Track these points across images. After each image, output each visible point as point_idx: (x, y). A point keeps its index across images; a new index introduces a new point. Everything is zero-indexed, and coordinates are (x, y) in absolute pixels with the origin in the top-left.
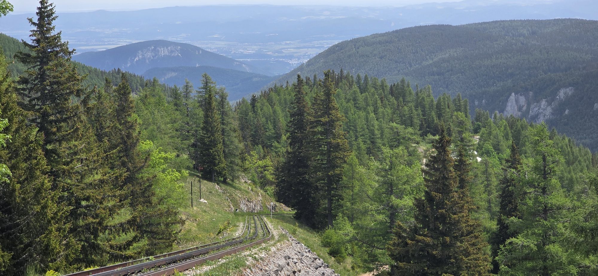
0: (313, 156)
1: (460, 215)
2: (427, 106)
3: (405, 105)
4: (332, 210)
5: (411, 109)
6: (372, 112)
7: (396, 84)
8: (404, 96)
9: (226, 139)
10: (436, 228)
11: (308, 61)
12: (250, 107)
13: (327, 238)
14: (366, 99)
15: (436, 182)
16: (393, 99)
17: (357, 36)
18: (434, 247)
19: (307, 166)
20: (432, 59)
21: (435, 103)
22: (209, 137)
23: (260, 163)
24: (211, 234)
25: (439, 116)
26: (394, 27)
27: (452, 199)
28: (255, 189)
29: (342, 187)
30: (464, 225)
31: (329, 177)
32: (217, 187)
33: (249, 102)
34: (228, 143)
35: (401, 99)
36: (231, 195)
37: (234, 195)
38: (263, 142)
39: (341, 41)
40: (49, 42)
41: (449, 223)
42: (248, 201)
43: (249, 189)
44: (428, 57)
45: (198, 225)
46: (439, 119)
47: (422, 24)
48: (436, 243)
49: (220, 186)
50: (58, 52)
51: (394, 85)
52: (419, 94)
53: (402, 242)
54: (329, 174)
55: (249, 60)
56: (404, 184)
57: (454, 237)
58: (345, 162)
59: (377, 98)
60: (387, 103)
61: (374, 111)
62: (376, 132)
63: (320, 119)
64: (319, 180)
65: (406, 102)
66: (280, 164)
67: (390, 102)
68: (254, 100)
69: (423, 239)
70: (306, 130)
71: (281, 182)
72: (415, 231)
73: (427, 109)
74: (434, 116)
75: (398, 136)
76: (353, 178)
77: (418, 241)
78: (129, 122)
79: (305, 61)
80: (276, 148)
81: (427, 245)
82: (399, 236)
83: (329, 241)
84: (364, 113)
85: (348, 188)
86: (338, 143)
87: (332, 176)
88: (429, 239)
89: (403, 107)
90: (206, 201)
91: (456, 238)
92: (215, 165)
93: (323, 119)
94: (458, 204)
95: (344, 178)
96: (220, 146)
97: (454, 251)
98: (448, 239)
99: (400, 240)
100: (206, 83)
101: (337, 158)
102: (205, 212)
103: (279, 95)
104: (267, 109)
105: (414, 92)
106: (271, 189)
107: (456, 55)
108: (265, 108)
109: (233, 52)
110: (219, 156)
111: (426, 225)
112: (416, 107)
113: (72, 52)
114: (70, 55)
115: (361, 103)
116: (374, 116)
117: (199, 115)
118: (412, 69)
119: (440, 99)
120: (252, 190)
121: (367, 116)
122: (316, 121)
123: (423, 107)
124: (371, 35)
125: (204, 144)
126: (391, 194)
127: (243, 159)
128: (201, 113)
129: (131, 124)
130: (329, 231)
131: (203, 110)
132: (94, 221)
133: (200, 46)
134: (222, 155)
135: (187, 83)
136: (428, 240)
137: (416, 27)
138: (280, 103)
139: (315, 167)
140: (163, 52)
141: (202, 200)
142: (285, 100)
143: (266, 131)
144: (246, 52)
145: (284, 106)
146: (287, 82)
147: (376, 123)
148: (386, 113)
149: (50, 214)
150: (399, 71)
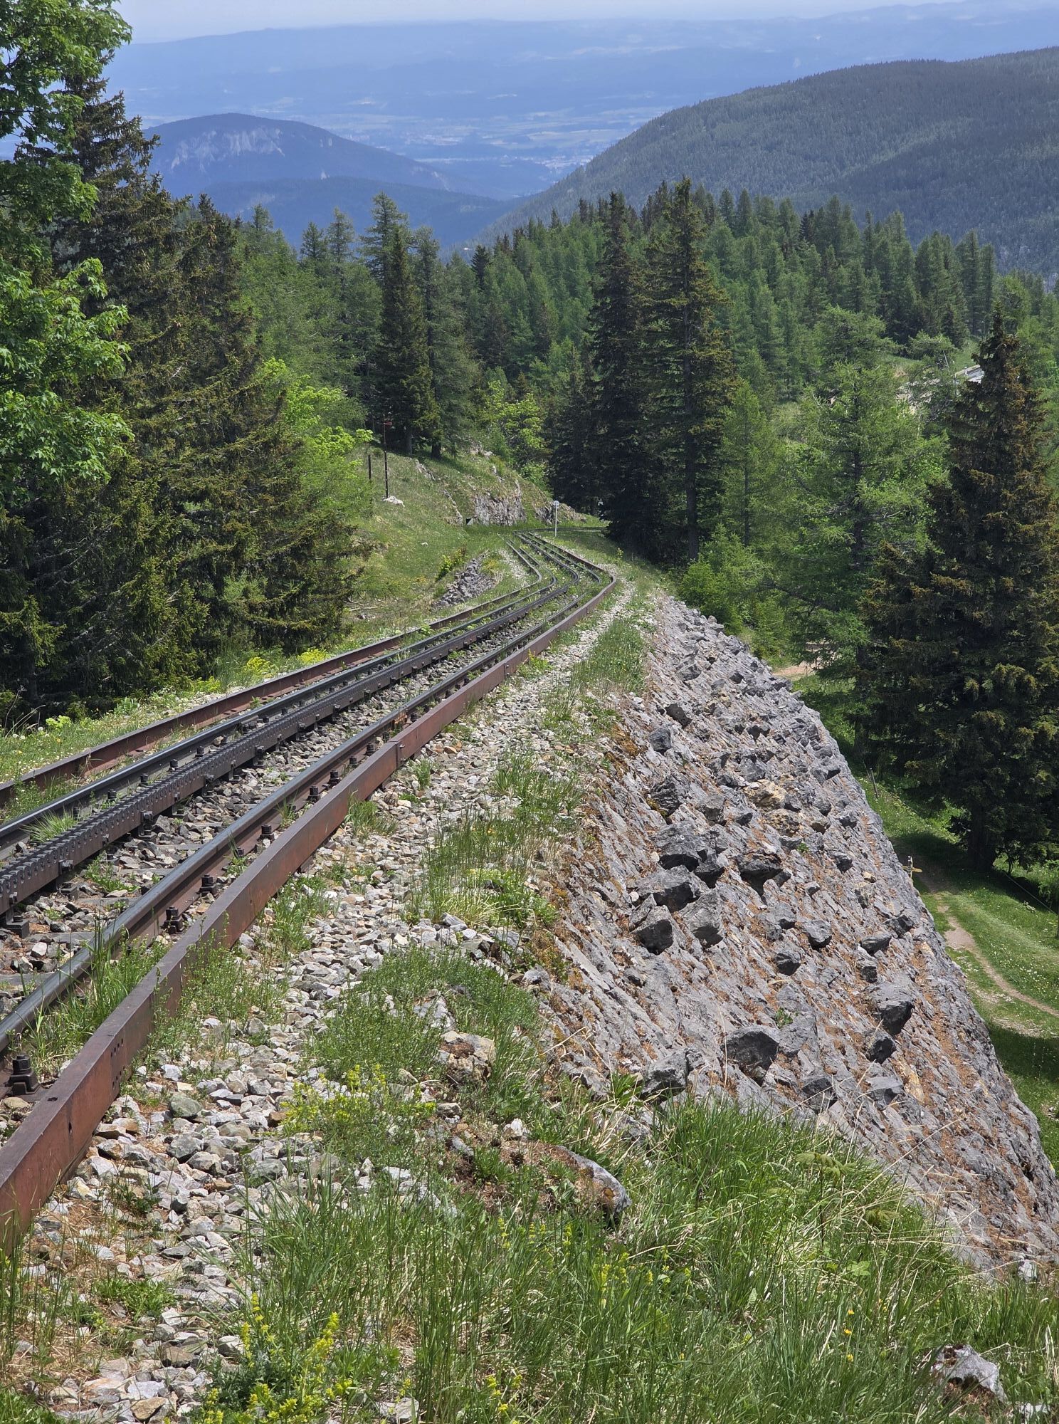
0: (650, 391)
1: (1037, 524)
2: (894, 264)
3: (842, 262)
4: (697, 517)
5: (856, 274)
6: (763, 283)
7: (816, 212)
8: (837, 242)
9: (437, 353)
10: (979, 558)
11: (593, 161)
12: (473, 275)
13: (694, 583)
14: (749, 250)
15: (980, 444)
16: (811, 250)
17: (710, 95)
18: (975, 601)
19: (635, 415)
20: (896, 149)
21: (914, 255)
22: (398, 350)
23: (512, 408)
24: (422, 579)
25: (925, 288)
26: (800, 69)
27: (1021, 487)
28: (505, 471)
29: (722, 462)
30: (1048, 548)
31: (689, 438)
32: (419, 467)
33: (470, 266)
34: (441, 361)
35: (831, 249)
36: (452, 486)
37: (460, 487)
38: (505, 361)
39: (670, 109)
40: (96, 120)
41: (1011, 544)
42: (492, 498)
43: (491, 470)
44: (885, 143)
45: (388, 558)
46: (925, 294)
47: (870, 59)
48: (980, 591)
49: (426, 466)
50: (118, 144)
51: (812, 215)
52: (875, 235)
53: (897, 590)
54: (691, 431)
55: (447, 161)
56: (888, 452)
57: (1023, 577)
58: (728, 403)
59: (774, 249)
60: (798, 259)
61: (768, 280)
62: (775, 331)
63: (667, 301)
64: (666, 445)
65: (843, 258)
66: (557, 412)
67: (806, 257)
68: (481, 259)
69: (951, 584)
70: (632, 329)
71: (559, 452)
72: (928, 563)
73: (893, 272)
74: (913, 289)
75: (848, 337)
76: (746, 440)
77: (938, 588)
78: (234, 315)
79: (586, 160)
80: (539, 373)
81: (959, 596)
82: (892, 578)
83: (698, 590)
84: (746, 286)
85: (735, 464)
86: (711, 357)
87: (698, 436)
88: (963, 582)
89: (836, 268)
90: (400, 502)
91: (1028, 579)
92: (414, 415)
93: (673, 301)
94: (1033, 497)
95: (725, 440)
96: (424, 369)
97: (1025, 610)
98: (1009, 582)
99: (892, 587)
100: (385, 217)
101: (707, 393)
102: (402, 526)
103: (540, 245)
104: (513, 278)
105: (859, 233)
106: (538, 469)
107: (954, 137)
108: (508, 278)
109: (408, 142)
110: (422, 393)
111: (954, 549)
112: (868, 266)
113: (152, 142)
114: (146, 149)
115: (737, 259)
116: (770, 292)
117: (369, 296)
118: (845, 174)
119: (925, 246)
120: (499, 473)
121: (752, 293)
122: (658, 307)
123: (885, 267)
124: (745, 92)
125: (387, 366)
126: (857, 478)
127: (478, 401)
128: (374, 291)
129: (238, 319)
130: (699, 568)
131: (379, 284)
132: (221, 548)
133: (328, 128)
134: (429, 394)
135: (340, 218)
136: (962, 584)
137: (855, 68)
138: (544, 265)
139: (656, 416)
140: (241, 143)
141: (391, 499)
142: (556, 257)
143: (513, 334)
144: (441, 141)
145: (554, 271)
146: (554, 214)
147: (774, 308)
148: (796, 284)
149: (142, 534)
150: (813, 180)
